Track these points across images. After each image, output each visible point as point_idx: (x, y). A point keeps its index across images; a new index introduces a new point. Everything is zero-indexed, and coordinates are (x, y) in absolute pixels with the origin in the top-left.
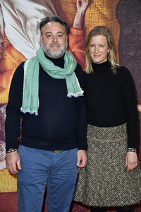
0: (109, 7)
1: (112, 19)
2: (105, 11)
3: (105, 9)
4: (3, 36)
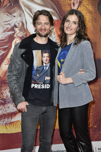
0: (93, 5)
1: (95, 13)
2: (90, 8)
3: (90, 6)
4: (26, 30)
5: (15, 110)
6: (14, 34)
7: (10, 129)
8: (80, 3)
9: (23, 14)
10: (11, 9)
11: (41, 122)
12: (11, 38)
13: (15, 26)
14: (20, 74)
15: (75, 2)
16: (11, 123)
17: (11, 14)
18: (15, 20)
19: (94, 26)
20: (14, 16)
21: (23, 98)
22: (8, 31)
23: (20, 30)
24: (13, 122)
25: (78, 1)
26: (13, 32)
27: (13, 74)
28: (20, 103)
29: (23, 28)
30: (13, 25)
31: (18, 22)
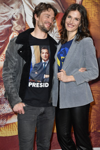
4: (25, 24)
5: (11, 111)
6: (11, 27)
7: (5, 132)
9: (22, 6)
11: (39, 125)
12: (8, 31)
13: (13, 19)
14: (17, 72)
16: (6, 125)
17: (8, 5)
20: (12, 8)
21: (20, 99)
22: (5, 24)
23: (19, 23)
24: (8, 124)
26: (11, 25)
27: (9, 72)
28: (16, 104)
29: (22, 21)
30: (10, 17)
31: (16, 14)
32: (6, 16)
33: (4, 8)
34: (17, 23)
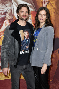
1: (57, 9)
2: (55, 6)
3: (55, 5)
4: (13, 16)
6: (5, 17)
8: (49, 2)
9: (12, 5)
10: (5, 1)
12: (3, 19)
13: (7, 12)
15: (46, 1)
17: (4, 4)
18: (7, 8)
19: (56, 17)
20: (7, 6)
23: (10, 15)
25: (47, 1)
26: (5, 16)
30: (5, 11)
31: (8, 10)
32: (3, 11)
33: (2, 6)
34: (9, 15)
